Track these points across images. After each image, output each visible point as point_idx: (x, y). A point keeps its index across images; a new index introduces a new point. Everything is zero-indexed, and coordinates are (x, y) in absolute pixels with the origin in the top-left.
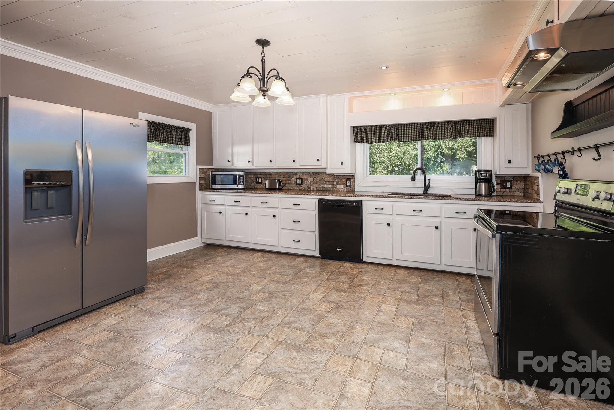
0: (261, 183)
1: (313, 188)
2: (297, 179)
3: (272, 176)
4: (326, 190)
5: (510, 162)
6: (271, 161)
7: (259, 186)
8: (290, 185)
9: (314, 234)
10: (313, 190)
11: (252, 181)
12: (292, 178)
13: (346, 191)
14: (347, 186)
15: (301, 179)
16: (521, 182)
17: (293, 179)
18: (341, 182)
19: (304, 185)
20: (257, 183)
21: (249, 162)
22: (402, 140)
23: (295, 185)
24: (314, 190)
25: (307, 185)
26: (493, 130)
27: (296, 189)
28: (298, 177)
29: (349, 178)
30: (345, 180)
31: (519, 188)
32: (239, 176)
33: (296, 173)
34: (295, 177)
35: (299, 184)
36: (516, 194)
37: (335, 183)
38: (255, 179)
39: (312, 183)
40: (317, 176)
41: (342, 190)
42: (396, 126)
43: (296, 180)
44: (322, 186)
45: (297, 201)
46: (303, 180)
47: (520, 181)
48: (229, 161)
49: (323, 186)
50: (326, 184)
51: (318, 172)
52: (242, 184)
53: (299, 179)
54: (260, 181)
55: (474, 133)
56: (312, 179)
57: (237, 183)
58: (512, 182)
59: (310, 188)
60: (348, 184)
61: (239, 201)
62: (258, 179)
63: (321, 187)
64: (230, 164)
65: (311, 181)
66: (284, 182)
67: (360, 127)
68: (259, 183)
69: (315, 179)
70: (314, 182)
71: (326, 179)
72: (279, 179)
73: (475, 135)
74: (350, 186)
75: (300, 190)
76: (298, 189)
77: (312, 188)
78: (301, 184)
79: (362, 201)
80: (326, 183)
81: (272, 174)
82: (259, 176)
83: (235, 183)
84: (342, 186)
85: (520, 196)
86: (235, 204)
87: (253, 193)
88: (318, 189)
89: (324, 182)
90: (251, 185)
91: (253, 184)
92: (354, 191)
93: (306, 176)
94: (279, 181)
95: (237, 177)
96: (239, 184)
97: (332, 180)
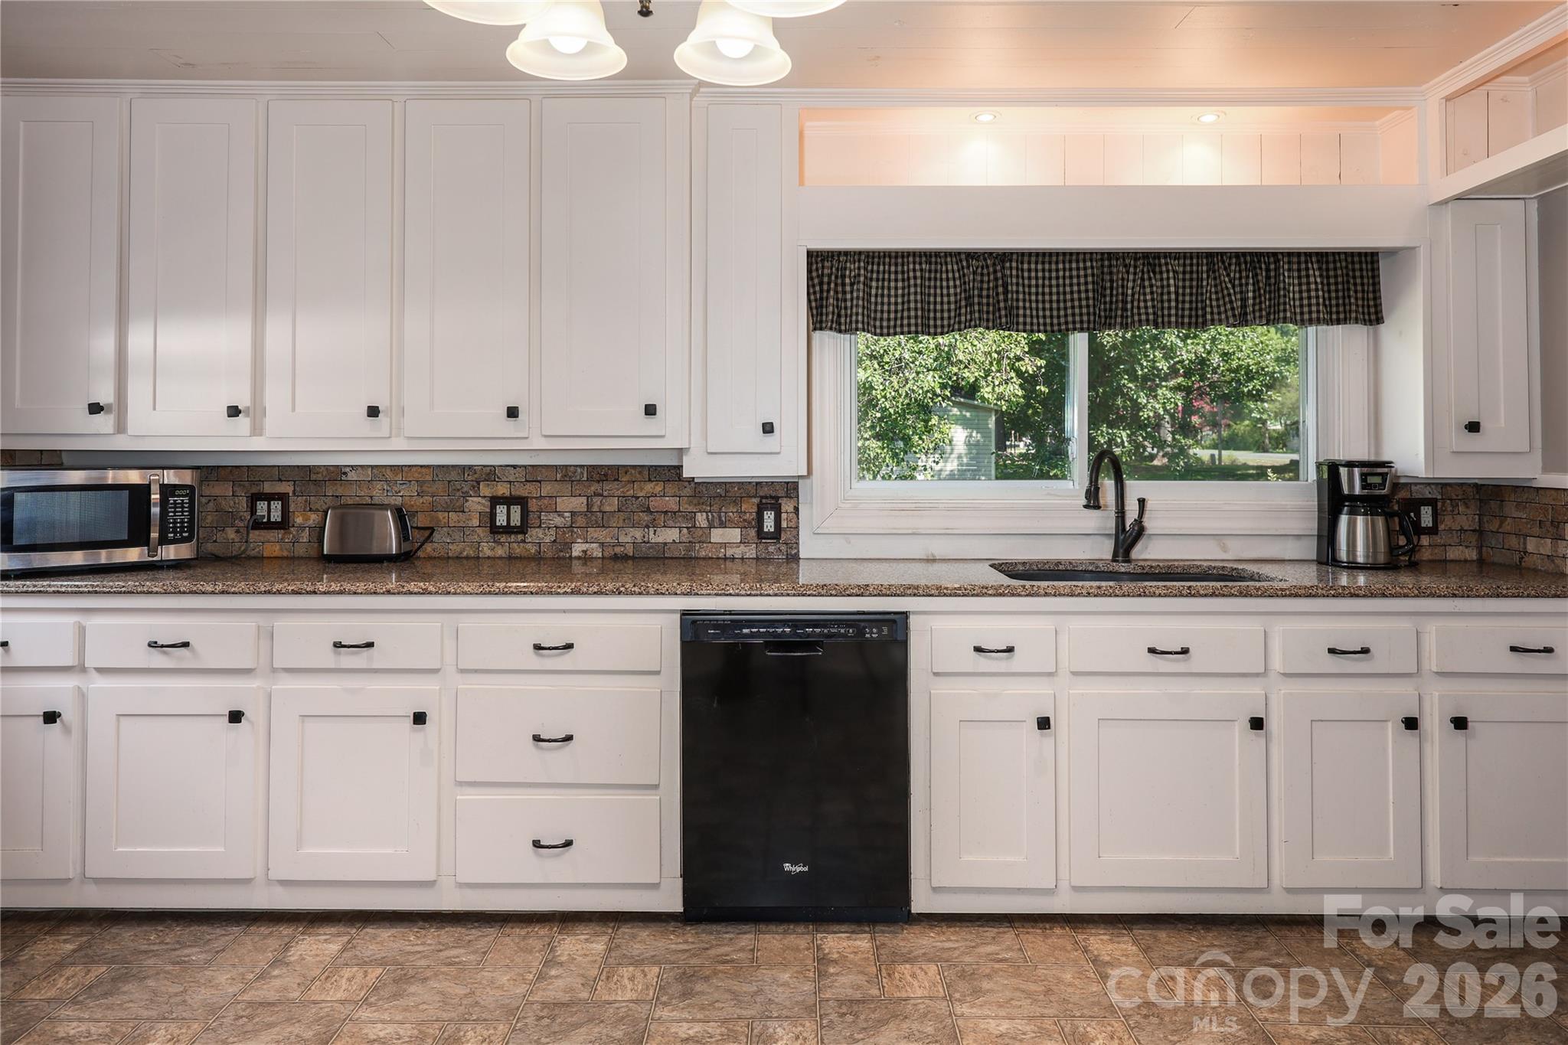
0: (284, 524)
1: (585, 547)
2: (495, 501)
3: (353, 491)
4: (652, 553)
5: (1473, 427)
6: (373, 412)
7: (271, 544)
8: (458, 536)
9: (653, 797)
10: (586, 558)
11: (227, 518)
12: (466, 496)
13: (757, 559)
14: (761, 535)
15: (522, 501)
16: (1468, 507)
17: (477, 504)
18: (731, 512)
19: (534, 534)
20: (258, 525)
21: (234, 411)
22: (1025, 324)
23: (483, 533)
24: (592, 559)
25: (552, 532)
26: (1375, 299)
27: (489, 553)
28: (502, 490)
29: (772, 497)
30: (750, 507)
31: (1461, 530)
32: (167, 490)
33: (490, 474)
34: (486, 490)
35: (508, 530)
36: (1453, 553)
37: (701, 519)
38: (243, 503)
39: (581, 521)
40: (607, 486)
41: (738, 552)
42: (1002, 257)
43: (493, 508)
44: (630, 537)
45: (553, 629)
46: (533, 505)
47: (1465, 502)
48: (95, 409)
49: (638, 534)
50: (653, 524)
51: (609, 467)
52: (183, 540)
53: (509, 501)
54: (276, 516)
55: (1310, 305)
56: (579, 503)
57: (154, 535)
58: (1439, 504)
59: (568, 546)
60: (769, 525)
61: (186, 645)
62: (262, 507)
63: (629, 539)
64: (103, 423)
65: (573, 513)
66: (422, 520)
67: (839, 253)
68: (270, 526)
69: (597, 500)
70: (593, 518)
71: (654, 503)
72: (398, 501)
73: (1314, 316)
74: (777, 534)
75: (510, 558)
76: (500, 552)
77: (577, 550)
78: (522, 529)
79: (905, 615)
80: (655, 518)
81: (352, 476)
82: (268, 488)
83: (138, 536)
84: (734, 534)
85: (1466, 561)
86: (158, 660)
87: (279, 592)
88: (609, 552)
89: (646, 518)
90: (220, 536)
91: (231, 534)
92: (794, 558)
93: (547, 489)
94: (400, 515)
95: (155, 497)
96: (163, 540)
97: (686, 507)
